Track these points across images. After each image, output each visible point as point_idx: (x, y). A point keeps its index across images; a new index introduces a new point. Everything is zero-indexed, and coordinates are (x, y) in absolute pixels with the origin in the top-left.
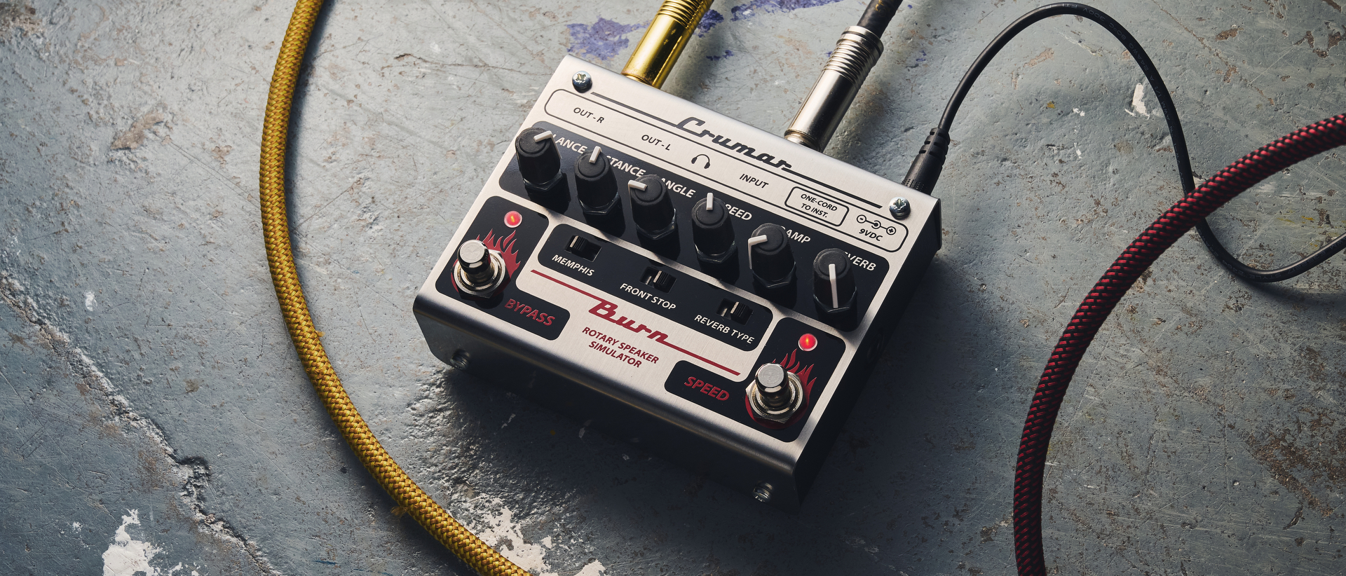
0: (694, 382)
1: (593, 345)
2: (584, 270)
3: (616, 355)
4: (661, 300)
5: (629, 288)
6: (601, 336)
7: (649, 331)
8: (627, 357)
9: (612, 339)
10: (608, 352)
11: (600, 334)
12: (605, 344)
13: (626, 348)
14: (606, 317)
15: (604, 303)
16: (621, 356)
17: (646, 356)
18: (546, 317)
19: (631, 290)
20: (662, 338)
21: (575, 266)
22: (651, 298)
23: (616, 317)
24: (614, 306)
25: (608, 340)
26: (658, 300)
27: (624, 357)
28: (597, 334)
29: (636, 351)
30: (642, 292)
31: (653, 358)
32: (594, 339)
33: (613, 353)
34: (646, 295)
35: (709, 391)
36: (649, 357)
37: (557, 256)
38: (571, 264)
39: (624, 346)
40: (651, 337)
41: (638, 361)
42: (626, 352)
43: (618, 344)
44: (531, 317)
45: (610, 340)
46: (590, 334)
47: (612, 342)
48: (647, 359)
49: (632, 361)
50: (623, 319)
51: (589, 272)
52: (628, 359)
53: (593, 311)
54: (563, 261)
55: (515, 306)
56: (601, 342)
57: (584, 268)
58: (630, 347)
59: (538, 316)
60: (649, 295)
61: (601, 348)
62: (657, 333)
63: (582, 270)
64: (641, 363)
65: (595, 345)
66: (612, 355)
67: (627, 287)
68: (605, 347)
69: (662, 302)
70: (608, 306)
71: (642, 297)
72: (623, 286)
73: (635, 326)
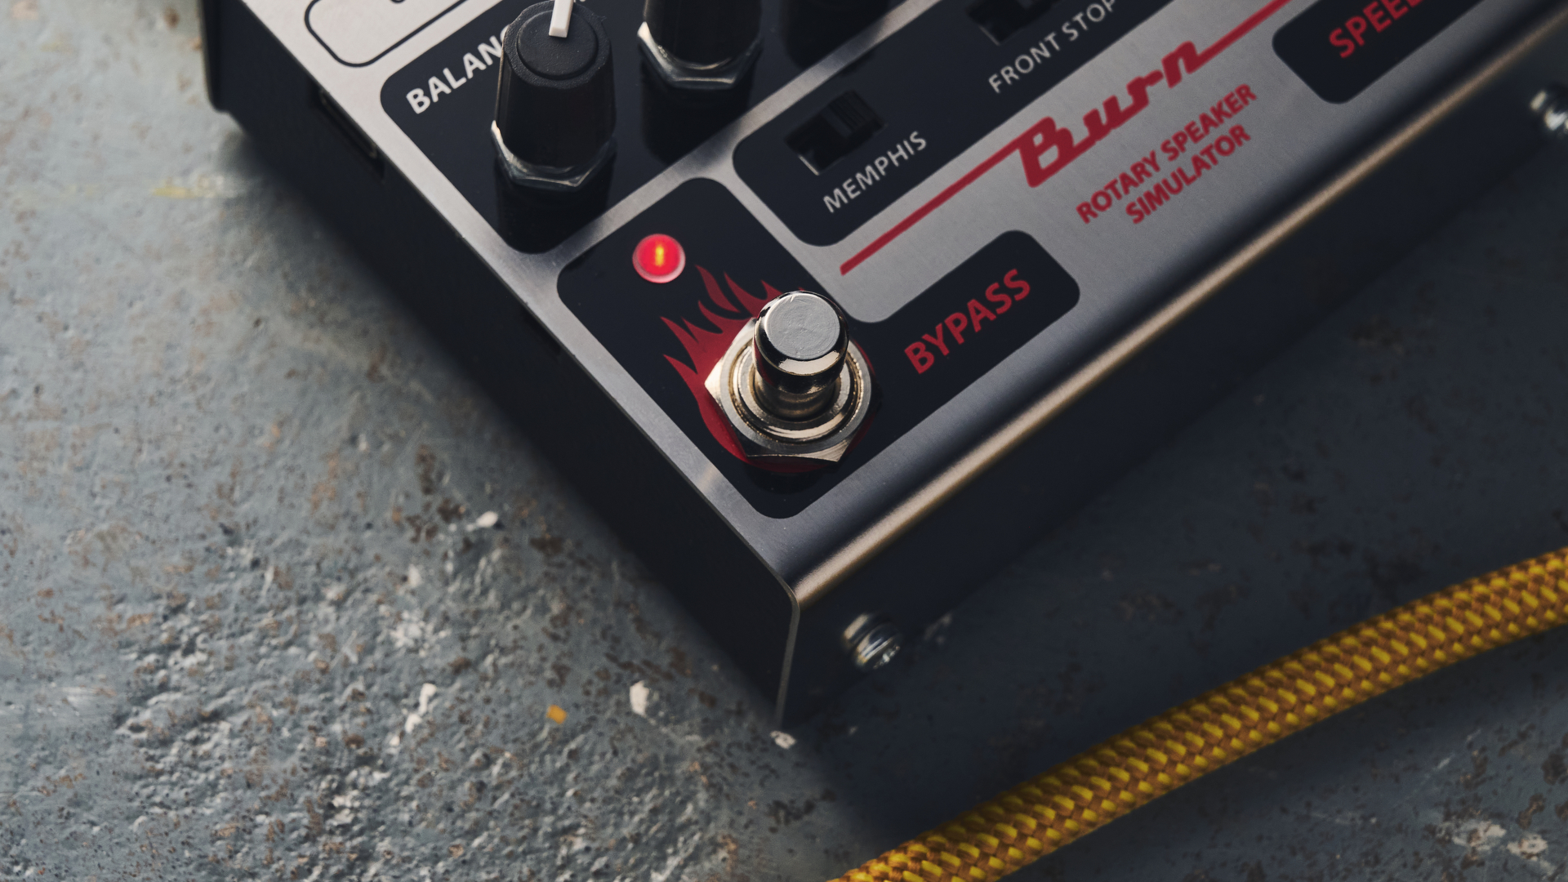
0: (1346, 34)
1: (1138, 213)
2: (901, 152)
3: (1190, 172)
4: (1078, 18)
5: (1009, 74)
6: (1119, 186)
7: (1154, 78)
8: (1207, 151)
9: (1140, 165)
10: (1174, 185)
11: (1112, 185)
12: (1148, 185)
13: (1181, 145)
14: (1069, 151)
15: (1023, 144)
16: (1198, 164)
17: (1226, 108)
18: (1003, 289)
19: (1016, 71)
20: (1187, 58)
21: (881, 169)
22: (1062, 38)
23: (1080, 133)
24: (1046, 125)
25: (1138, 175)
26: (1076, 25)
27: (1206, 158)
28: (1110, 192)
29: (1199, 125)
30: (1033, 51)
31: (1236, 96)
32: (1119, 205)
33: (1181, 178)
34: (1049, 45)
35: (1387, 15)
36: (1231, 105)
37: (827, 199)
38: (869, 175)
39: (1173, 144)
40: (1174, 78)
41: (1232, 131)
42: (1193, 149)
43: (1162, 158)
44: (984, 321)
45: (1140, 170)
46: (1103, 209)
47: (1149, 168)
48: (1235, 111)
49: (1225, 146)
50: (1091, 119)
51: (915, 146)
52: (1214, 151)
53: (1036, 175)
54: (849, 190)
55: (930, 347)
56: (1135, 193)
57: (895, 151)
58: (1181, 134)
59: (992, 306)
60: (1050, 38)
61: (1157, 197)
62: (1170, 62)
63: (900, 159)
64: (1240, 128)
65: (1138, 207)
66: (1189, 181)
67: (1000, 78)
68: (1158, 188)
69: (1085, 19)
70: (1038, 139)
71: (1047, 54)
72: (995, 86)
73: (1125, 101)
